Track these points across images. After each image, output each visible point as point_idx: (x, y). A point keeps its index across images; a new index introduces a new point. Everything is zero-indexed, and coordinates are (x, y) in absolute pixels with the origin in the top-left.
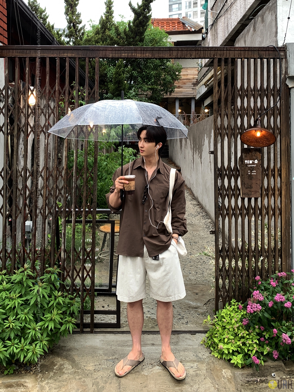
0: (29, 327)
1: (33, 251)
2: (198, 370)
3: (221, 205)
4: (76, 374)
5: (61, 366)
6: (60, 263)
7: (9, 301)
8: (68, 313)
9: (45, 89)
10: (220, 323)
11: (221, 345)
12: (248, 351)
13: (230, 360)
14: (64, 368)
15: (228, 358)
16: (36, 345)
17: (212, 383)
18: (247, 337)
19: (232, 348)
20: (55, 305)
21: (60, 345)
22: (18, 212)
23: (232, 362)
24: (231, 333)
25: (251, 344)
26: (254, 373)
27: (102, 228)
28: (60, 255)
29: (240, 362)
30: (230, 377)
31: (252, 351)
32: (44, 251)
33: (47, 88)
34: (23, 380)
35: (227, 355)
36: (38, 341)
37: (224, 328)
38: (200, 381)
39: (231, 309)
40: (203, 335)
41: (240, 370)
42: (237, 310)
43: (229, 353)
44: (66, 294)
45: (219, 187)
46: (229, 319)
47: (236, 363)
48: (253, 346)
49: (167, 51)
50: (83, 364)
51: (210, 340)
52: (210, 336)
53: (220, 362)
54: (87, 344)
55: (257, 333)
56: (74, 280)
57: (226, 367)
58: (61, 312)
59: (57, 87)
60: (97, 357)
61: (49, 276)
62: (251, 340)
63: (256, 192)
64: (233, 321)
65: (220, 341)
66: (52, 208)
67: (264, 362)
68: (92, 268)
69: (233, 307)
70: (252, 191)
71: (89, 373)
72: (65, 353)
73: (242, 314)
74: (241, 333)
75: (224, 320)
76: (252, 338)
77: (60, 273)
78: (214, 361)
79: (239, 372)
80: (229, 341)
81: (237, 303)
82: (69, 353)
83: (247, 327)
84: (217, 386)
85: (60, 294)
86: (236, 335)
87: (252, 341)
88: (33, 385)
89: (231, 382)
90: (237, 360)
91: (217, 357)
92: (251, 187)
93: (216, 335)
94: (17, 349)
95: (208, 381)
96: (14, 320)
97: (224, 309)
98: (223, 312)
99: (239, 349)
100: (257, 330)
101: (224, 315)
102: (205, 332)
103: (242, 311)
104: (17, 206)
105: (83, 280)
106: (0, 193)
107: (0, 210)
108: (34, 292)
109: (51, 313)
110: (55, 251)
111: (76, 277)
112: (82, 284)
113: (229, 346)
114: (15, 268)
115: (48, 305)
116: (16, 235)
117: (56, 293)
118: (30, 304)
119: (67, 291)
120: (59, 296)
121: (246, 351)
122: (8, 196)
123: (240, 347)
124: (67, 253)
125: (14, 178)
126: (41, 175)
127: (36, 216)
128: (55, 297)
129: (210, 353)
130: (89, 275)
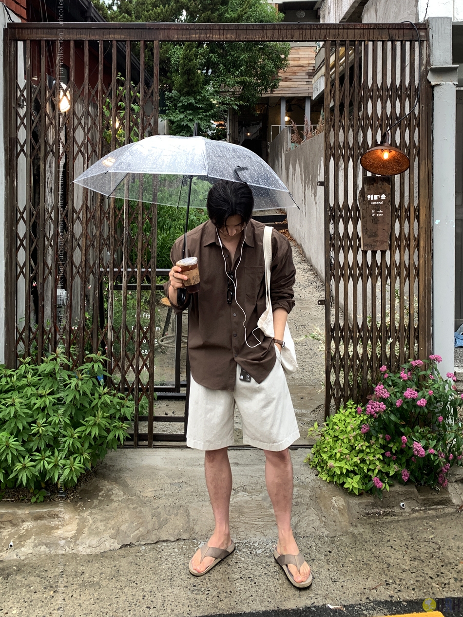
0: (65, 433)
1: (68, 329)
2: (298, 498)
3: (333, 262)
4: (129, 502)
5: (109, 491)
6: (106, 347)
7: (37, 399)
8: (117, 417)
9: (83, 88)
10: (331, 432)
11: (331, 463)
12: (368, 472)
13: (344, 483)
14: (113, 494)
16: (75, 459)
17: (318, 515)
18: (368, 450)
19: (346, 467)
20: (99, 404)
21: (106, 464)
22: (47, 271)
23: (346, 486)
24: (346, 445)
25: (372, 460)
26: (376, 503)
27: (164, 300)
28: (106, 335)
29: (356, 486)
30: (342, 507)
31: (373, 471)
32: (84, 329)
33: (86, 88)
34: (57, 509)
35: (339, 476)
36: (76, 453)
37: (336, 438)
38: (302, 512)
39: (347, 413)
40: (308, 450)
41: (357, 499)
42: (354, 414)
43: (342, 473)
44: (114, 392)
45: (331, 236)
46: (344, 426)
47: (351, 488)
48: (375, 463)
49: (259, 31)
50: (138, 489)
51: (316, 457)
52: (318, 451)
53: (330, 486)
54: (143, 463)
55: (381, 444)
56: (126, 373)
57: (337, 493)
58: (108, 415)
59: (100, 85)
60: (157, 479)
61: (90, 366)
62: (372, 455)
63: (383, 242)
64: (349, 429)
65: (330, 457)
66: (95, 266)
67: (390, 486)
68: (151, 355)
69: (349, 410)
70: (377, 241)
71: (147, 501)
72: (113, 475)
73: (362, 419)
74: (360, 445)
75: (336, 427)
76: (373, 452)
77: (105, 361)
78: (321, 485)
79: (355, 501)
80: (342, 457)
81: (355, 405)
82: (119, 474)
83: (367, 437)
84: (324, 519)
85: (106, 390)
86: (352, 448)
87: (374, 457)
88: (72, 516)
89: (343, 514)
90: (353, 484)
91: (326, 480)
92: (376, 235)
93: (325, 450)
94: (49, 463)
95: (312, 511)
96: (43, 423)
97: (337, 413)
98: (335, 418)
100: (381, 441)
101: (337, 421)
102: (311, 446)
103: (362, 415)
104: (45, 263)
105: (138, 372)
106: (22, 244)
107: (22, 268)
108: (70, 387)
109: (95, 416)
110: (98, 329)
111: (128, 368)
112: (136, 378)
113: (342, 464)
114: (43, 355)
115: (90, 405)
116: (43, 306)
117: (101, 390)
118: (65, 403)
119: (115, 388)
120: (105, 394)
121: (366, 471)
122: (32, 249)
123: (357, 466)
124: (115, 333)
125: (41, 222)
126: (78, 218)
127: (73, 278)
128: (100, 395)
129: (317, 475)
130: (146, 365)
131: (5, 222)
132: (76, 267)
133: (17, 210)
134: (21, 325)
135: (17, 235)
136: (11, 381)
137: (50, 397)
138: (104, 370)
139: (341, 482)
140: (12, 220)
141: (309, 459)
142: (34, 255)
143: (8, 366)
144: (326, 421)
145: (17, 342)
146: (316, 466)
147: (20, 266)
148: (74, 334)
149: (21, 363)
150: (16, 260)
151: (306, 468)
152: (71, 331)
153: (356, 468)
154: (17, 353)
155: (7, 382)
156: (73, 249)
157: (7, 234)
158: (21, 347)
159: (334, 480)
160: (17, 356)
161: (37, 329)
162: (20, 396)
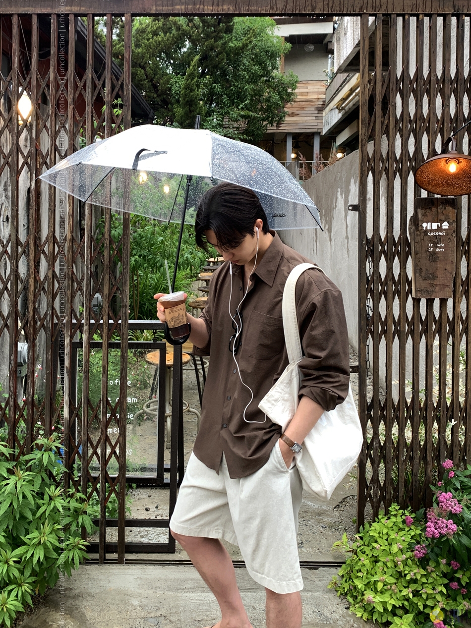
1: (12, 403)
3: (370, 313)
10: (367, 549)
11: (369, 596)
13: (388, 623)
18: (424, 580)
19: (392, 601)
24: (390, 571)
25: (431, 594)
27: (150, 356)
31: (432, 608)
35: (381, 614)
39: (390, 524)
40: (333, 570)
42: (401, 526)
43: (386, 609)
45: (367, 278)
48: (435, 598)
55: (443, 573)
58: (59, 527)
62: (431, 587)
63: (444, 287)
64: (395, 549)
68: (121, 439)
69: (393, 519)
70: (436, 285)
73: (413, 534)
74: (412, 573)
75: (375, 545)
76: (432, 583)
78: (355, 625)
80: (385, 588)
83: (423, 561)
87: (434, 589)
90: (403, 626)
92: (434, 277)
93: (360, 574)
98: (374, 529)
102: (338, 565)
103: (412, 527)
105: (104, 463)
111: (91, 457)
113: (386, 598)
117: (51, 491)
119: (75, 484)
121: (421, 608)
123: (408, 600)
128: (50, 497)
129: (348, 608)
130: (115, 453)
139: (384, 620)
141: (335, 583)
144: (359, 532)
146: (346, 594)
151: (330, 595)
153: (406, 603)
159: (374, 618)
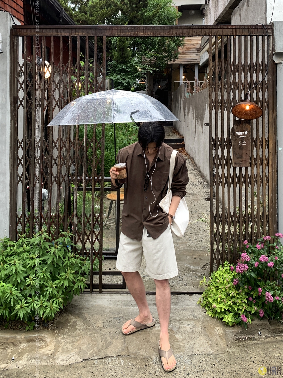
0: (47, 284)
1: (49, 216)
2: (194, 328)
3: (215, 174)
4: (87, 331)
5: (74, 323)
6: (73, 227)
7: (30, 261)
8: (80, 273)
9: (59, 66)
10: (214, 284)
11: (214, 304)
12: (238, 311)
13: (223, 318)
14: (77, 325)
15: (221, 317)
16: (53, 302)
17: (206, 339)
18: (237, 296)
19: (224, 307)
20: (68, 264)
21: (72, 304)
22: (36, 180)
23: (224, 320)
24: (223, 293)
25: (240, 303)
26: (243, 331)
27: (108, 196)
28: (73, 219)
29: (230, 320)
30: (221, 335)
31: (241, 310)
32: (58, 216)
33: (61, 65)
34: (42, 335)
35: (220, 314)
36: (54, 298)
37: (217, 288)
38: (196, 337)
39: (224, 270)
40: (199, 295)
41: (231, 329)
42: (229, 271)
43: (221, 311)
44: (77, 256)
45: (213, 157)
46: (222, 280)
47: (227, 322)
48: (242, 305)
50: (93, 322)
51: (205, 300)
52: (206, 296)
53: (214, 320)
54: (96, 303)
55: (245, 293)
56: (85, 244)
57: (218, 325)
58: (74, 271)
59: (69, 63)
60: (105, 315)
61: (63, 239)
62: (240, 300)
63: (246, 161)
64: (225, 282)
65: (213, 300)
66: (66, 176)
67: (252, 320)
68: (101, 232)
69: (225, 268)
71: (98, 330)
72: (77, 312)
73: (233, 274)
74: (232, 293)
75: (217, 280)
76: (241, 298)
77: (72, 236)
78: (208, 320)
79: (230, 330)
80: (221, 301)
81: (229, 265)
82: (81, 311)
83: (237, 287)
84: (210, 342)
85: (73, 255)
86: (228, 295)
87: (242, 301)
88: (51, 339)
89: (222, 339)
90: (228, 319)
91: (211, 316)
92: (242, 157)
93: (211, 296)
94: (37, 305)
95: (203, 337)
96: (34, 278)
97: (217, 270)
98: (217, 273)
99: (230, 308)
100: (245, 290)
101: (218, 276)
102: (201, 293)
103: (233, 272)
104: (35, 174)
105: (92, 243)
106: (20, 163)
107: (20, 178)
108: (50, 253)
109: (66, 272)
110: (68, 216)
111: (86, 241)
112: (91, 247)
113: (221, 305)
114: (33, 232)
115: (63, 264)
116: (34, 201)
117: (69, 255)
118: (47, 263)
119: (78, 253)
120: (72, 257)
121: (236, 310)
122: (27, 165)
123: (231, 306)
124: (78, 218)
125: (33, 149)
126: (56, 146)
127: (52, 184)
128: (69, 258)
129: (205, 313)
130: (98, 239)
131: (10, 149)
132: (54, 177)
133: (18, 141)
134: (20, 213)
135: (18, 157)
136: (13, 249)
137: (38, 260)
138: (71, 242)
140: (14, 147)
141: (200, 302)
142: (27, 169)
143: (11, 239)
145: (17, 224)
146: (205, 306)
147: (19, 176)
148: (52, 219)
149: (20, 237)
150: (17, 172)
152: (51, 217)
154: (17, 231)
155: (11, 250)
156: (52, 166)
157: (12, 156)
158: (20, 227)
160: (17, 233)
161: (30, 216)
162: (19, 258)
